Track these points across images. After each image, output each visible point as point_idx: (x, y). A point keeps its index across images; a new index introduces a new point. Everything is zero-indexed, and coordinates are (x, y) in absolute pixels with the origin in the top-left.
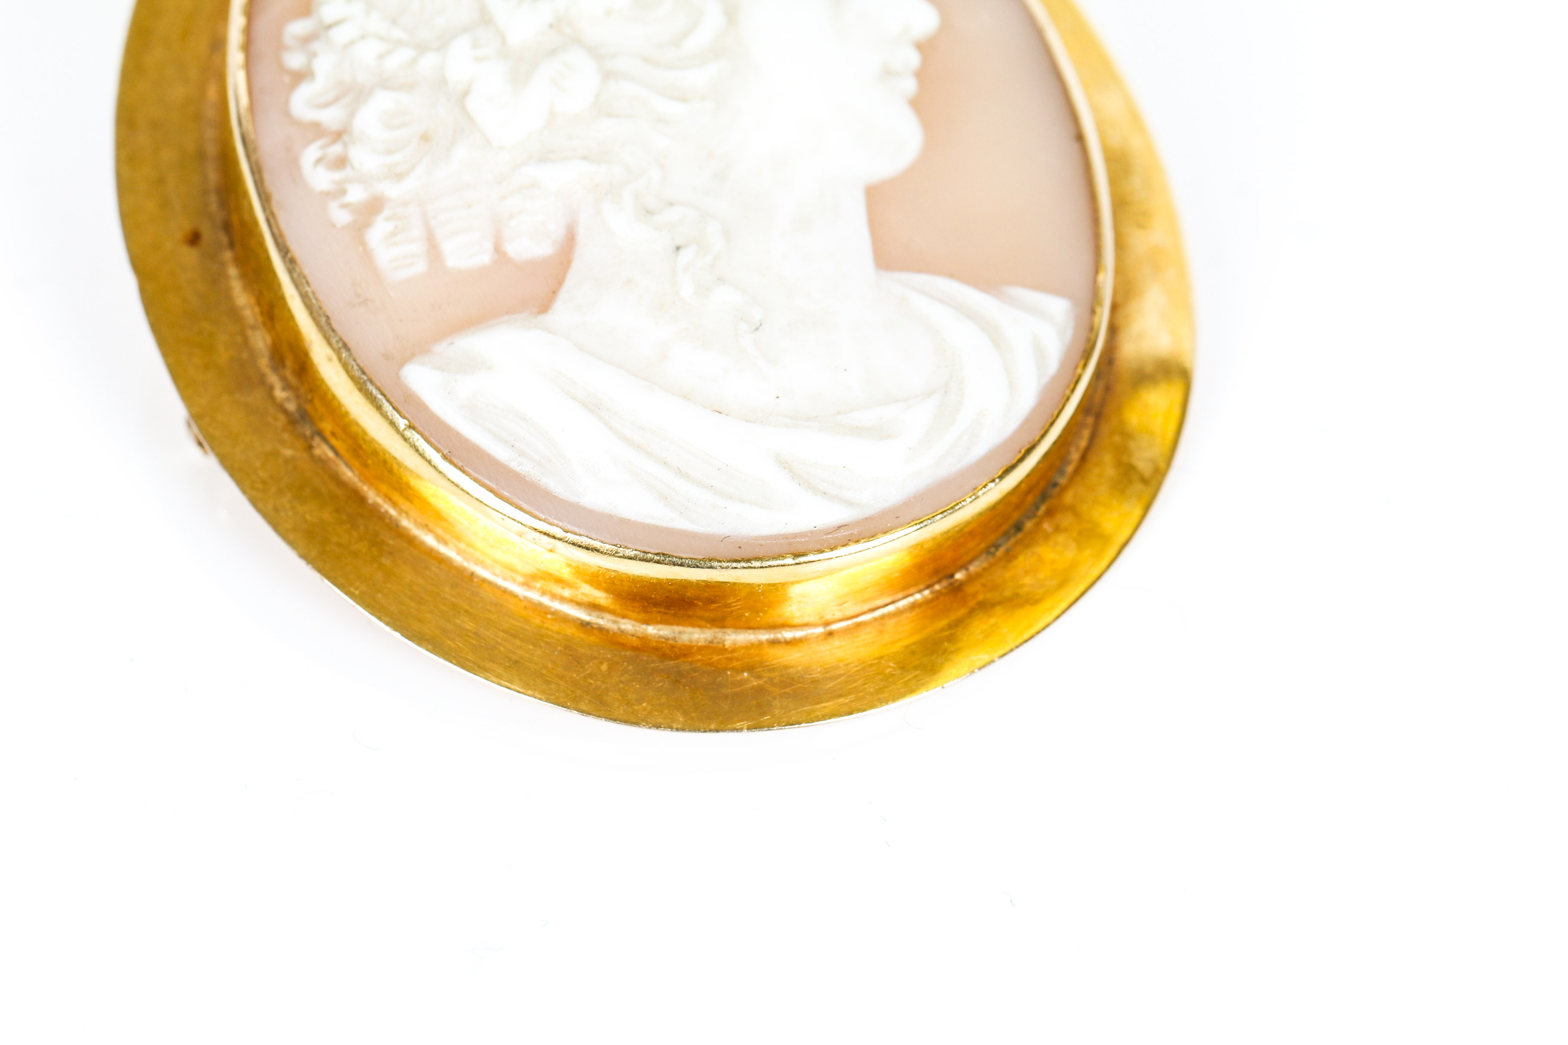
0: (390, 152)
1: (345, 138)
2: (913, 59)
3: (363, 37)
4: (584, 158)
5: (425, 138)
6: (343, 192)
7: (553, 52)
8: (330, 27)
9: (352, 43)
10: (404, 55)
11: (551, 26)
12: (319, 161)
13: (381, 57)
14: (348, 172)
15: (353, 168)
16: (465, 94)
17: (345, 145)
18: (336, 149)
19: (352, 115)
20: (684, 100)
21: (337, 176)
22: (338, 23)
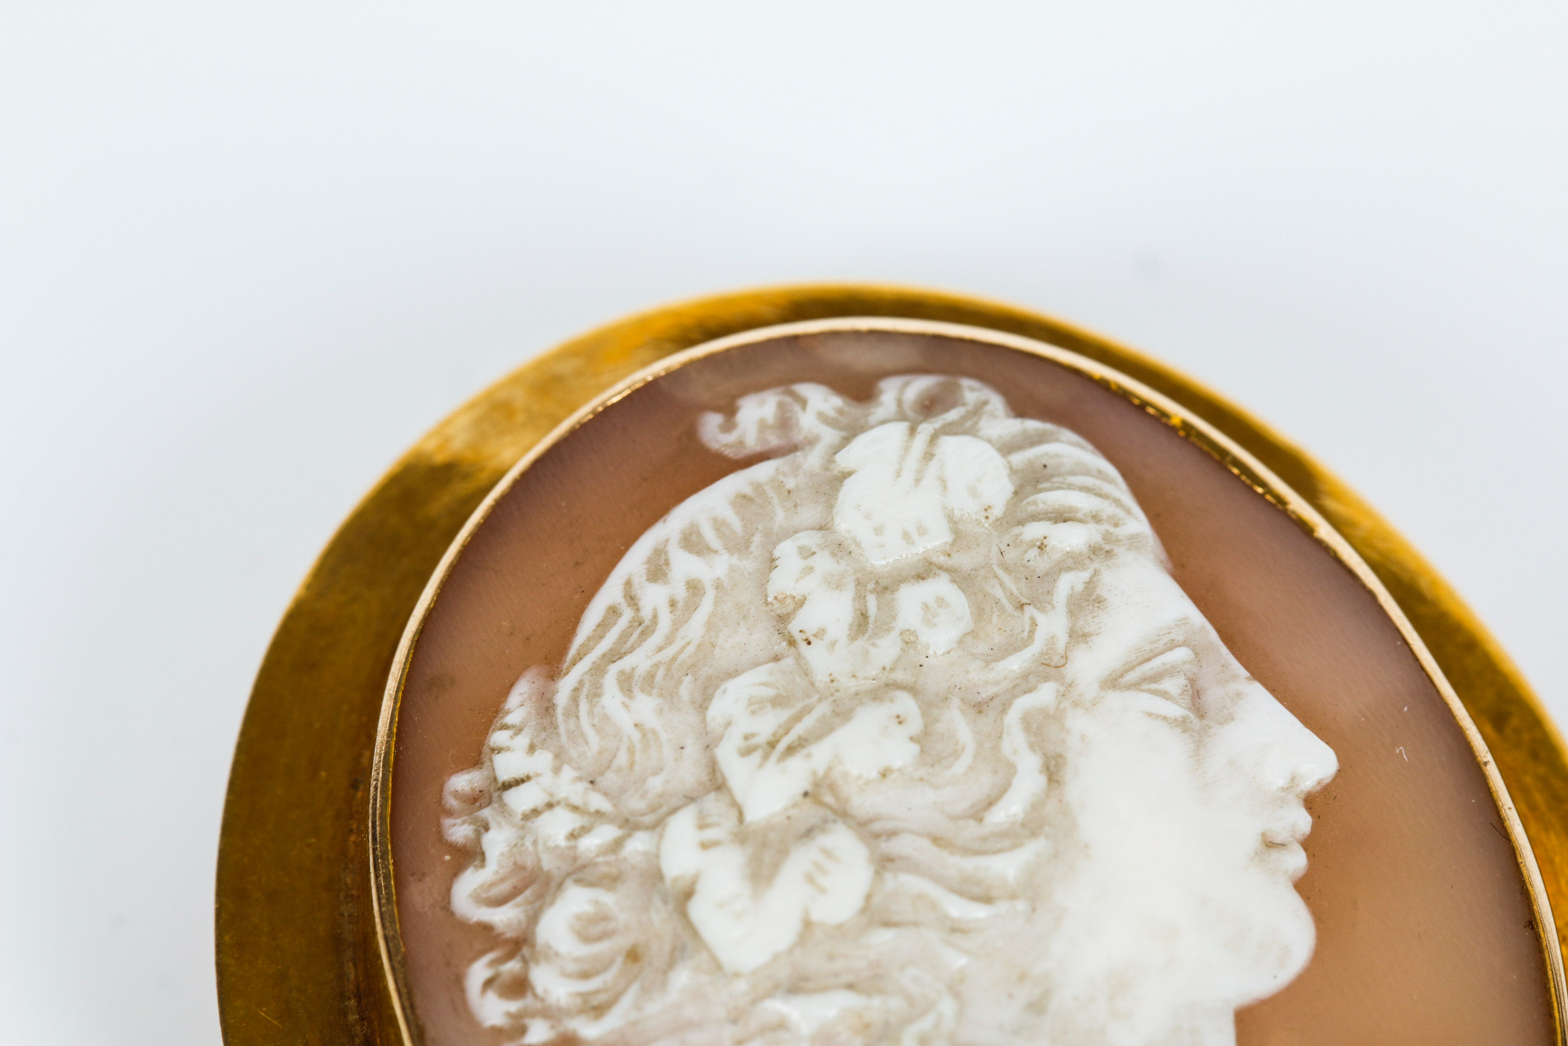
0: (585, 975)
1: (525, 951)
2: (1303, 822)
3: (550, 806)
4: (850, 987)
5: (633, 955)
6: (522, 1030)
7: (809, 833)
8: (507, 786)
9: (536, 812)
10: (605, 834)
11: (806, 794)
12: (488, 984)
13: (573, 836)
14: (528, 1001)
15: (535, 996)
16: (688, 894)
17: (525, 962)
18: (512, 966)
19: (534, 919)
20: (987, 899)
21: (513, 1006)
22: (518, 782)
